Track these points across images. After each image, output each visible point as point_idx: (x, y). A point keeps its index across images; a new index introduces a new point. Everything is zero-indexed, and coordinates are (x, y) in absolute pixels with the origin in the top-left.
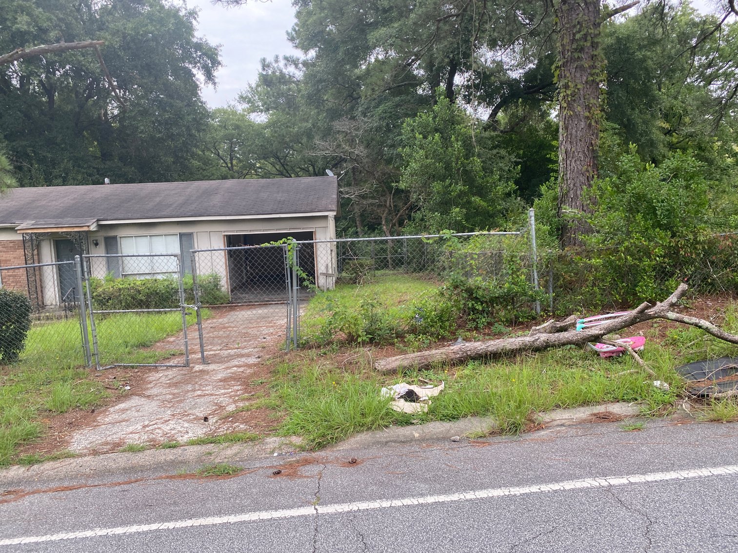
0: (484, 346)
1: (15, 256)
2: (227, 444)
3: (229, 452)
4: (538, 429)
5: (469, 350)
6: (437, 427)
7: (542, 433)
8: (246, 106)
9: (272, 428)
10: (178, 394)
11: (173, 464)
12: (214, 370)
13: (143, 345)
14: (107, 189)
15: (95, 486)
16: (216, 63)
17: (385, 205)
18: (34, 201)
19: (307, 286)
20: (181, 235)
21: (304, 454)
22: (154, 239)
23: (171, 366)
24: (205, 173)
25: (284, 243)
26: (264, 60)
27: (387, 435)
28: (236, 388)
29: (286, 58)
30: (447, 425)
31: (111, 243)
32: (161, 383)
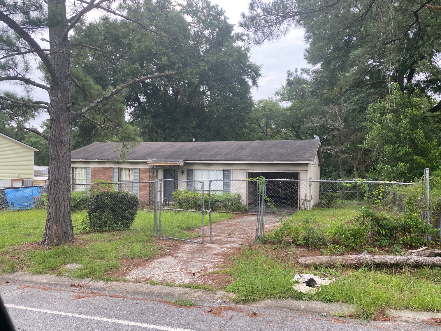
0: (372, 258)
1: (146, 176)
2: (196, 290)
3: (196, 294)
4: (386, 320)
5: (362, 260)
6: (317, 305)
7: (387, 323)
8: (279, 98)
9: (223, 286)
10: (190, 258)
11: (168, 295)
12: (215, 248)
13: (188, 229)
14: (194, 144)
15: (127, 298)
16: (258, 74)
17: (356, 159)
18: (159, 149)
19: (269, 206)
20: (224, 171)
21: (234, 304)
22: (211, 171)
23: (195, 243)
24: (250, 136)
25: (258, 179)
26: (289, 71)
27: (285, 303)
28: (220, 260)
29: (302, 70)
30: (324, 305)
31: (190, 173)
32: (186, 250)
